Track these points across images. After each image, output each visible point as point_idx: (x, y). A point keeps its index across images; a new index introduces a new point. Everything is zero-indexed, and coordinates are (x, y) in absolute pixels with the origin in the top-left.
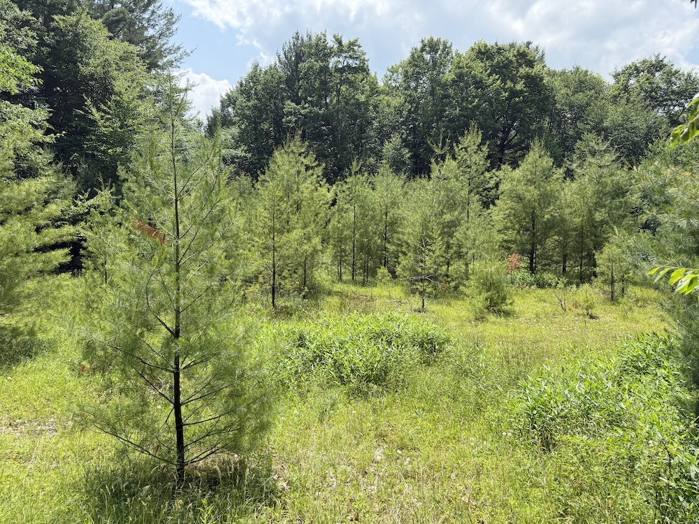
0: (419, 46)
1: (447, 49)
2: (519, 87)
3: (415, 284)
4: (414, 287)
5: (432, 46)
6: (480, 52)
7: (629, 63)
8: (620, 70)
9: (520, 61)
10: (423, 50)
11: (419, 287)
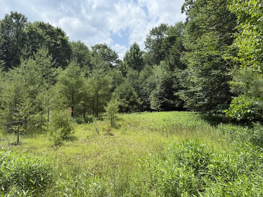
0: (10, 14)
1: (24, 20)
2: (59, 42)
3: (11, 127)
4: (10, 128)
5: (17, 16)
6: (40, 25)
7: (96, 44)
8: (93, 46)
9: (58, 33)
10: (12, 16)
11: (13, 128)
